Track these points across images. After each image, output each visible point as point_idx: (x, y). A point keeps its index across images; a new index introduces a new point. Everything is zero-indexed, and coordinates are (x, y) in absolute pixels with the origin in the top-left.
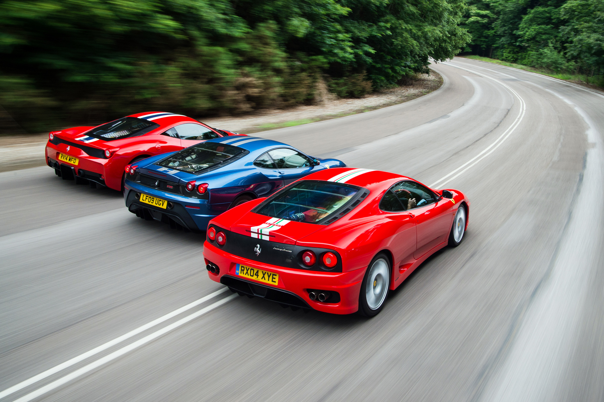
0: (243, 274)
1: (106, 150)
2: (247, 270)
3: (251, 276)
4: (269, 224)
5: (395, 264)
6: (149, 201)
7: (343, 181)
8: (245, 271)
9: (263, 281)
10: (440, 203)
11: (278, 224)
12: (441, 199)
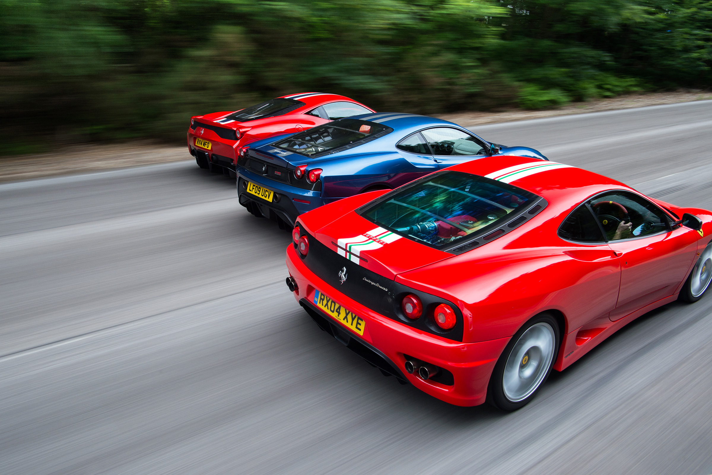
0: (323, 305)
1: (237, 130)
2: (328, 301)
3: (331, 310)
4: (368, 237)
5: (569, 331)
6: (256, 192)
7: (507, 180)
8: (325, 302)
9: (344, 322)
10: (675, 234)
11: (381, 239)
12: (680, 226)
